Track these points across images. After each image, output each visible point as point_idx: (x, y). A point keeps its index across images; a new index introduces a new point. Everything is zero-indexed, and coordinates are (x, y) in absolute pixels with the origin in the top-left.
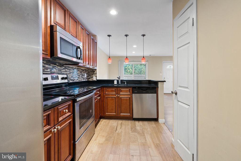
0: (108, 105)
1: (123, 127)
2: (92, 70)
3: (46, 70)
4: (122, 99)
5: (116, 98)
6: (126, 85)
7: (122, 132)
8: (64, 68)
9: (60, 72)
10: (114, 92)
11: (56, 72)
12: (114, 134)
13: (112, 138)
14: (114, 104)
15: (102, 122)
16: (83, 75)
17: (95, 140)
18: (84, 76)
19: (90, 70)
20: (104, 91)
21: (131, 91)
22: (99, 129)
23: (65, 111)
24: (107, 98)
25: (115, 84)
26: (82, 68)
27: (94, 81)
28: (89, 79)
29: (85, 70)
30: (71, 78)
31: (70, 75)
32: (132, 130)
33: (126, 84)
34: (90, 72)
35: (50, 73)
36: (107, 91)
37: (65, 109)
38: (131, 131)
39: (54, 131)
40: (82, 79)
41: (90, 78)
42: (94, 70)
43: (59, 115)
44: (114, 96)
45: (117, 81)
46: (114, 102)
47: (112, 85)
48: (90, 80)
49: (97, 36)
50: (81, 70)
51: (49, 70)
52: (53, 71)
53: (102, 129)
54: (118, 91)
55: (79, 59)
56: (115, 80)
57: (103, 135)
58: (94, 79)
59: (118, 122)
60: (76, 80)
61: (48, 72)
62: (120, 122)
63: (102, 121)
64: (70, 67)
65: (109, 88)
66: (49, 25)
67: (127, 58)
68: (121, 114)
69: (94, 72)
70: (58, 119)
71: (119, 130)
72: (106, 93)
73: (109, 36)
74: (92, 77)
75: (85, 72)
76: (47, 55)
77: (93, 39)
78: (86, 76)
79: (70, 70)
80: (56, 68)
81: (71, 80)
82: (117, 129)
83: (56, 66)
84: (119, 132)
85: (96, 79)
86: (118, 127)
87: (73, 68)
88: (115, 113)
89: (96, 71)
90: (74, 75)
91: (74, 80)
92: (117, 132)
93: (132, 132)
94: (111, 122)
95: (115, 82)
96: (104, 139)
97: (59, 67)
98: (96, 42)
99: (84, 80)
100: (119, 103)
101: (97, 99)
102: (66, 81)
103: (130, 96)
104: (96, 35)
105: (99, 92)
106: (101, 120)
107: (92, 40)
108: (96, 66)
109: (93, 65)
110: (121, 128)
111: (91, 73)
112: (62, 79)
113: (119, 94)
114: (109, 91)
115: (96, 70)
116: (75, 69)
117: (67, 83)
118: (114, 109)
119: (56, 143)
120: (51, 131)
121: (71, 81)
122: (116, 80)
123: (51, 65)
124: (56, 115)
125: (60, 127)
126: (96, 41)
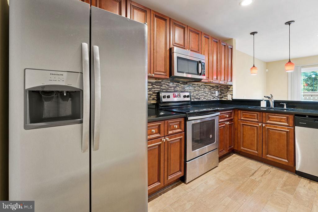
0: (244, 136)
1: (268, 176)
2: (225, 86)
3: (170, 89)
4: (270, 132)
5: (259, 128)
6: (285, 109)
7: (261, 181)
8: (188, 85)
9: (183, 90)
10: (256, 118)
11: (179, 90)
12: (245, 178)
13: (239, 181)
14: (255, 136)
15: (234, 158)
16: (213, 93)
17: (216, 173)
18: (215, 95)
19: (223, 87)
20: (239, 115)
21: (291, 121)
22: (225, 164)
23: (175, 126)
24: (243, 126)
25: (262, 106)
26: (211, 85)
27: (229, 100)
28: (222, 97)
29: (216, 87)
30: (196, 97)
31: (194, 93)
32: (285, 188)
33: (285, 107)
34: (223, 89)
35: (173, 91)
36: (243, 116)
37: (176, 125)
38: (282, 187)
39: (163, 140)
40: (211, 98)
41: (224, 97)
42: (229, 87)
43: (169, 129)
44: (256, 125)
45: (267, 102)
46: (256, 134)
47: (255, 108)
48: (223, 99)
49: (234, 38)
50: (209, 87)
51: (173, 88)
52: (176, 89)
53: (230, 165)
54: (263, 118)
55: (200, 75)
56: (262, 100)
57: (228, 172)
58: (229, 98)
59: (262, 167)
60: (203, 98)
61: (172, 90)
62: (265, 167)
63: (235, 156)
64: (195, 84)
65: (246, 112)
66: (168, 48)
67: (290, 61)
68: (268, 156)
69: (229, 88)
70: (168, 132)
71: (257, 177)
72: (242, 118)
73: (253, 33)
74: (226, 96)
75: (217, 89)
76: (167, 75)
77: (225, 46)
78: (217, 93)
79: (195, 87)
80: (179, 86)
81: (196, 98)
82: (255, 174)
83: (179, 84)
84: (256, 179)
85: (232, 98)
86: (257, 173)
87: (198, 85)
88: (257, 151)
89: (232, 87)
90: (201, 93)
91: (199, 99)
92: (252, 178)
93: (283, 191)
94: (248, 162)
95: (263, 104)
96: (227, 178)
97: (182, 85)
98: (232, 49)
99: (215, 99)
100: (264, 137)
101: (224, 124)
102: (188, 99)
103: (288, 129)
104: (232, 39)
105: (228, 116)
106: (234, 154)
107: (223, 47)
108: (231, 81)
109: (225, 80)
110: (262, 176)
111: (225, 90)
112: (185, 97)
113: (264, 122)
114: (247, 116)
115: (231, 85)
116: (201, 86)
117: (190, 101)
118: (256, 145)
119: (166, 152)
120: (161, 140)
121: (196, 100)
122: (265, 100)
123: (175, 83)
124: (166, 128)
125: (169, 139)
126: (232, 46)
